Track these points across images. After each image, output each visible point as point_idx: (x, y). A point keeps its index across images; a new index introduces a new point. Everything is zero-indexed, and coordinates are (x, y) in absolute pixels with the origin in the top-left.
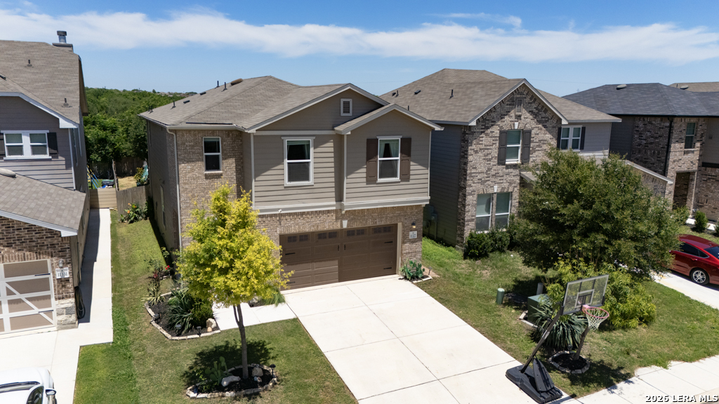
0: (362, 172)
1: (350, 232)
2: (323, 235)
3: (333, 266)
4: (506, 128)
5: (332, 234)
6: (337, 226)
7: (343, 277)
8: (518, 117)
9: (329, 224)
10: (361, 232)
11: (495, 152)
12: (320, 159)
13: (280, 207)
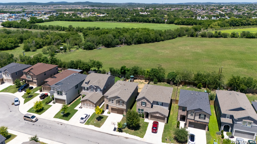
0: (118, 104)
1: (118, 109)
2: (115, 109)
3: (117, 112)
4: (142, 101)
5: (116, 109)
6: (116, 108)
7: (118, 113)
8: (144, 100)
9: (115, 108)
10: (119, 109)
11: (141, 104)
12: (115, 101)
13: (111, 105)
